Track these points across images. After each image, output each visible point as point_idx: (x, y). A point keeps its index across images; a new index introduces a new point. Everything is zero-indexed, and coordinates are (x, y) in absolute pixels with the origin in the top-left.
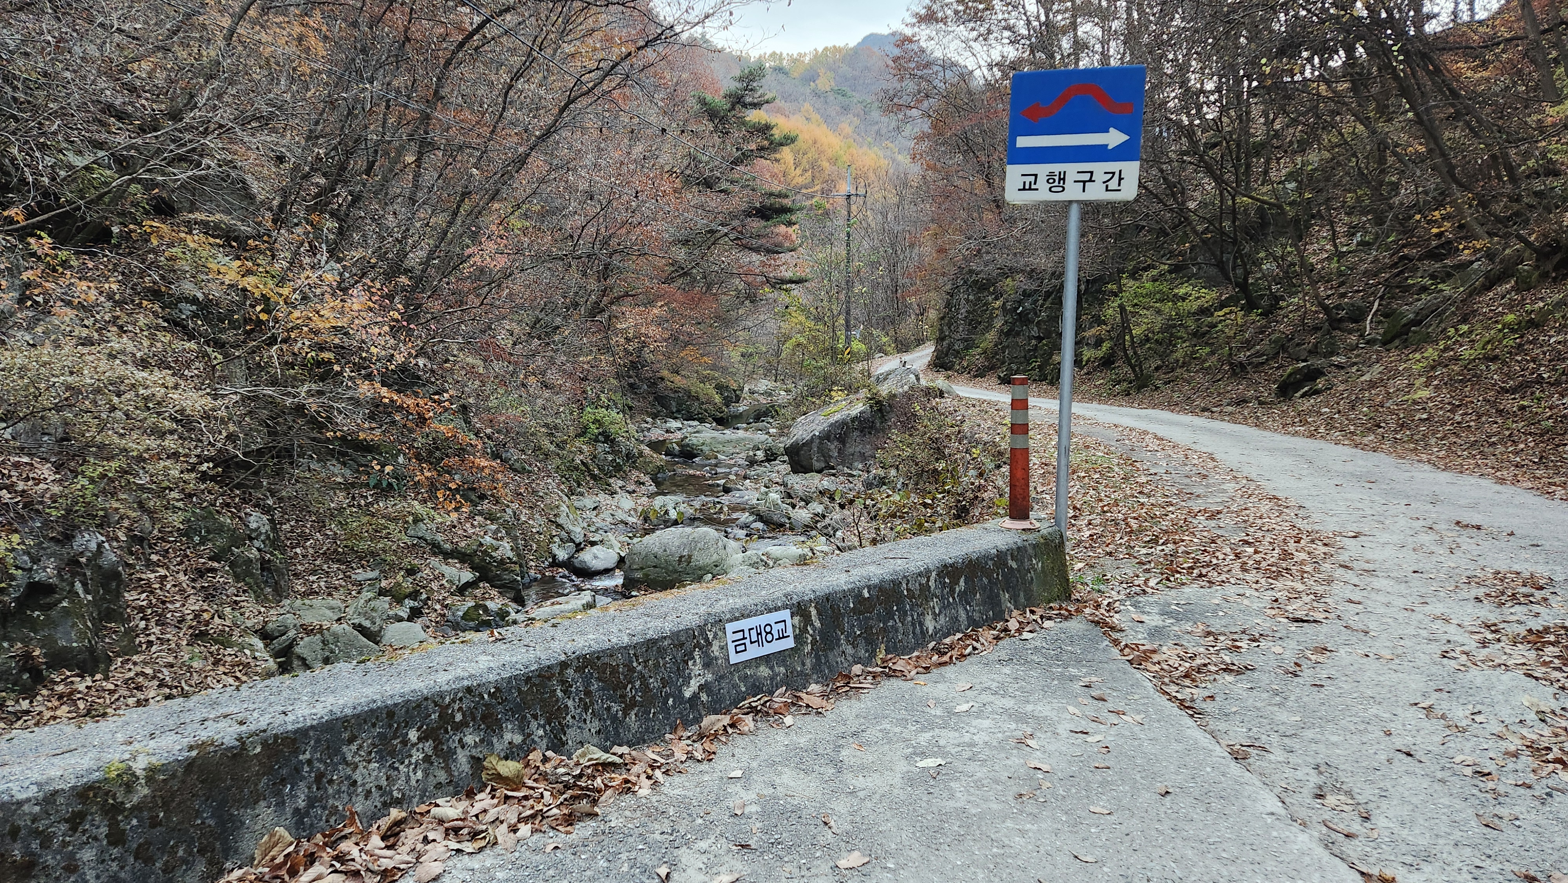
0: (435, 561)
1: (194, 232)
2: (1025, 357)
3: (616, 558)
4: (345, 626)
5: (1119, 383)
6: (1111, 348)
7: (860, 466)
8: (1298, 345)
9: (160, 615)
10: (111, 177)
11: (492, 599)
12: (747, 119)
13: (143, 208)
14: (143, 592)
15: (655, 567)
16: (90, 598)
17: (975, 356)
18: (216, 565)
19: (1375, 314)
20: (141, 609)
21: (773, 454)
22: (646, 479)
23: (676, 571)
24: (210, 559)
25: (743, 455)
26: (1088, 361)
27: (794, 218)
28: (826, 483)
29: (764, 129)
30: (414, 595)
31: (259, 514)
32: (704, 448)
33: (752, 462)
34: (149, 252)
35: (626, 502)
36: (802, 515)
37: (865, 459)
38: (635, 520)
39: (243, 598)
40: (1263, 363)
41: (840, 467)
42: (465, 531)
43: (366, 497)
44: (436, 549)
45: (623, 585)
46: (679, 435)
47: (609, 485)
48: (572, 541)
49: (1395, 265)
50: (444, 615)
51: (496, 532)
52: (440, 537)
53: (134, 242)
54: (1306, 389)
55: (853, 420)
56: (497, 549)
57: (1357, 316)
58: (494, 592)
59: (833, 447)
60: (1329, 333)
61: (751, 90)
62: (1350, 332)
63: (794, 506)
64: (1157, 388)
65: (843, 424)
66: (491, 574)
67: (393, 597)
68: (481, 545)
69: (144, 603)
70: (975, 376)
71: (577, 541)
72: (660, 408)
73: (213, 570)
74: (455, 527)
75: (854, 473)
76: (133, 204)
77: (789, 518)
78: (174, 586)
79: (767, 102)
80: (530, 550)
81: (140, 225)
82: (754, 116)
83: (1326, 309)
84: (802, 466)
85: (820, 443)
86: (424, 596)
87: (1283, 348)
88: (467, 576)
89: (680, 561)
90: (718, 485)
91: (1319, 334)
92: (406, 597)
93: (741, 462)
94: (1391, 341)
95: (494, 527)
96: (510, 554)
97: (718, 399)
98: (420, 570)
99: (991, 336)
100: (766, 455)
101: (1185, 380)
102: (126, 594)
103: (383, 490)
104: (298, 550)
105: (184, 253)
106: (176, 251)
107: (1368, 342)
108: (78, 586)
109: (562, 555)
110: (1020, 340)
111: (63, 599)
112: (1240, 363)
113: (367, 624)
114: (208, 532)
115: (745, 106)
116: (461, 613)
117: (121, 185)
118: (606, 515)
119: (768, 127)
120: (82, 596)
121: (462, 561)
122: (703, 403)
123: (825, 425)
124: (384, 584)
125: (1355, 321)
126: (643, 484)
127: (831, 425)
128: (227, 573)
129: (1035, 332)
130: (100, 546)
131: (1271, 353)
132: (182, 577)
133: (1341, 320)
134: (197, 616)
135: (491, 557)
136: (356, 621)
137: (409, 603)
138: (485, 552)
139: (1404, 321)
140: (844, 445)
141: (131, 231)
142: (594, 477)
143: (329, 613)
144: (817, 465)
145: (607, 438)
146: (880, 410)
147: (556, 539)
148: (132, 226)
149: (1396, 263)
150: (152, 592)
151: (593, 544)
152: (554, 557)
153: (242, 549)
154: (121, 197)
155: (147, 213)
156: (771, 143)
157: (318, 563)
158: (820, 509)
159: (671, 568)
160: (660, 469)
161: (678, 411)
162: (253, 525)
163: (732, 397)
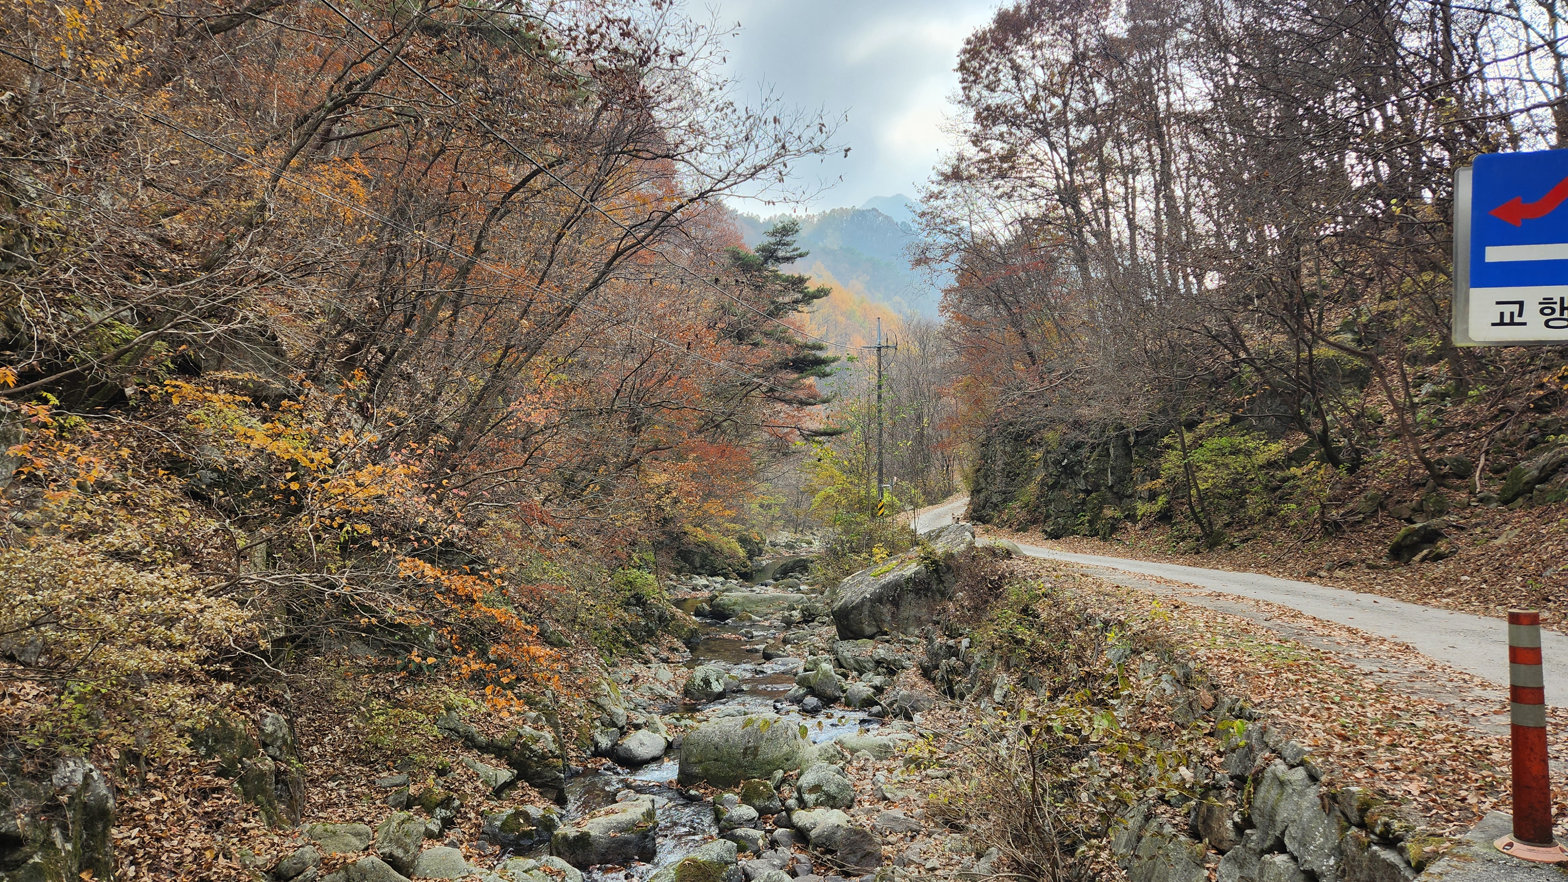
0: (468, 757)
1: (220, 392)
2: (1072, 511)
3: (663, 743)
4: (373, 858)
5: (1184, 539)
6: (1168, 502)
7: (917, 632)
8: (1399, 502)
9: (154, 858)
10: (134, 334)
11: (532, 802)
12: (780, 273)
13: (167, 366)
14: (134, 827)
15: (716, 760)
16: (69, 847)
17: (1015, 509)
18: (223, 782)
19: (1483, 470)
20: (132, 850)
21: (810, 615)
22: (678, 644)
23: (740, 766)
24: (216, 775)
25: (778, 615)
26: (1143, 515)
27: (828, 369)
28: (882, 651)
29: (798, 282)
30: (446, 803)
31: (276, 714)
32: (736, 608)
33: (788, 623)
34: (169, 415)
35: (665, 673)
36: (861, 687)
37: (921, 625)
38: (674, 694)
39: (253, 824)
40: (1359, 522)
41: (895, 632)
42: (501, 719)
43: (392, 682)
44: (470, 742)
45: (679, 781)
46: (706, 594)
47: (642, 653)
48: (615, 725)
49: (1495, 418)
50: (479, 825)
51: (536, 720)
52: (474, 728)
53: (154, 404)
54: (1425, 552)
55: (909, 580)
56: (537, 741)
57: (1463, 471)
58: (534, 793)
59: (885, 610)
60: (1434, 490)
61: (784, 244)
62: (1457, 489)
63: (846, 676)
64: (1233, 547)
65: (896, 586)
66: (531, 771)
67: (423, 805)
68: (520, 736)
69: (135, 842)
70: (1018, 531)
71: (620, 724)
72: (683, 564)
73: (220, 789)
74: (490, 715)
75: (912, 640)
76: (156, 363)
77: (844, 691)
78: (173, 813)
79: (801, 256)
80: (570, 738)
81: (162, 385)
82: (785, 270)
83: (1428, 464)
84: (851, 632)
85: (872, 606)
86: (457, 803)
87: (1382, 506)
88: (505, 774)
89: (745, 754)
90: (757, 651)
91: (1422, 491)
92: (437, 805)
93: (777, 623)
94: (1513, 499)
95: (533, 714)
96: (553, 747)
97: (742, 553)
98: (452, 770)
99: (1032, 488)
100: (804, 616)
101: (1265, 538)
102: (114, 831)
103: (411, 673)
104: (315, 749)
105: (208, 415)
106: (200, 413)
107: (1481, 500)
108: (56, 834)
109: (604, 742)
110: (1066, 493)
111: (35, 852)
112: (1335, 522)
113: (399, 853)
114: (216, 741)
115: (778, 260)
116: (498, 823)
117: (144, 342)
118: (643, 688)
119: (801, 280)
120: (59, 846)
121: (498, 756)
122: (727, 558)
123: (877, 586)
124: (412, 790)
125: (1462, 477)
126: (677, 650)
127: (883, 587)
128: (235, 791)
129: (1082, 485)
130: (87, 776)
131: (1369, 511)
132: (183, 801)
133: (1445, 476)
134: (198, 854)
135: (532, 751)
136: (386, 850)
137: (441, 812)
138: (525, 745)
139: (1526, 478)
140: (898, 609)
141: (151, 392)
142: (627, 644)
143: (355, 841)
144: (869, 630)
145: (639, 600)
146: (936, 571)
147: (597, 723)
148: (151, 387)
149: (1497, 416)
150: (145, 826)
151: (637, 727)
152: (596, 744)
153: (254, 760)
154: (142, 355)
155: (170, 372)
156: (805, 296)
157: (337, 764)
158: (878, 680)
159: (734, 762)
160: (694, 633)
161: (702, 567)
162: (269, 729)
163: (754, 550)
